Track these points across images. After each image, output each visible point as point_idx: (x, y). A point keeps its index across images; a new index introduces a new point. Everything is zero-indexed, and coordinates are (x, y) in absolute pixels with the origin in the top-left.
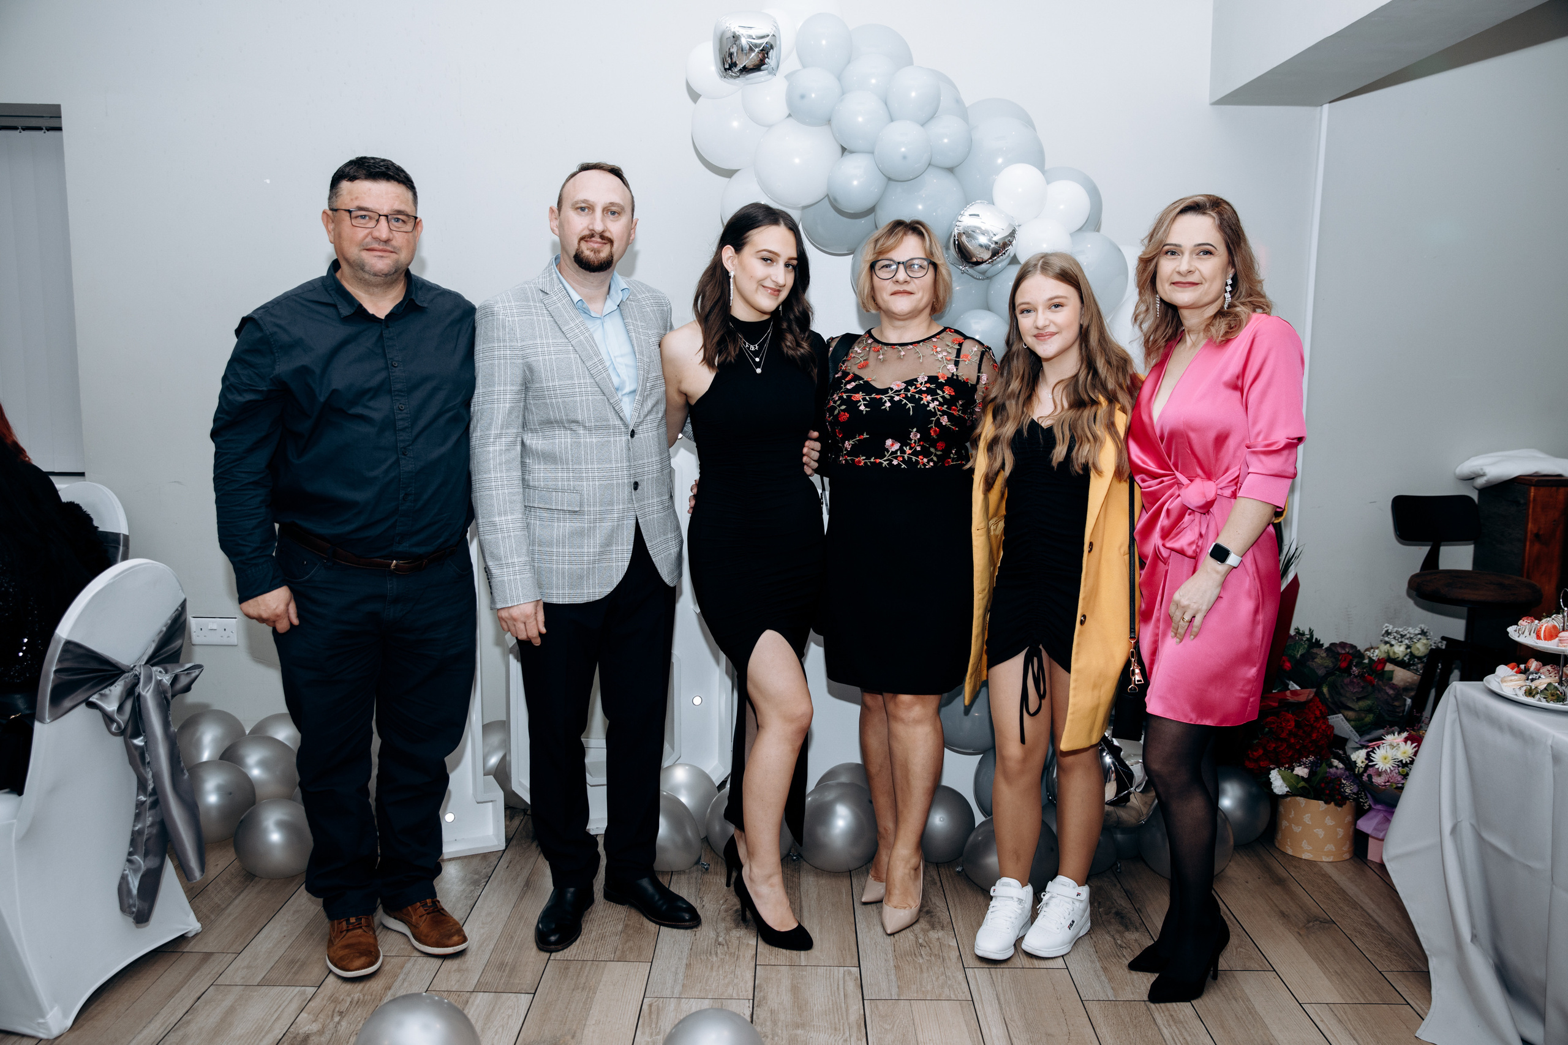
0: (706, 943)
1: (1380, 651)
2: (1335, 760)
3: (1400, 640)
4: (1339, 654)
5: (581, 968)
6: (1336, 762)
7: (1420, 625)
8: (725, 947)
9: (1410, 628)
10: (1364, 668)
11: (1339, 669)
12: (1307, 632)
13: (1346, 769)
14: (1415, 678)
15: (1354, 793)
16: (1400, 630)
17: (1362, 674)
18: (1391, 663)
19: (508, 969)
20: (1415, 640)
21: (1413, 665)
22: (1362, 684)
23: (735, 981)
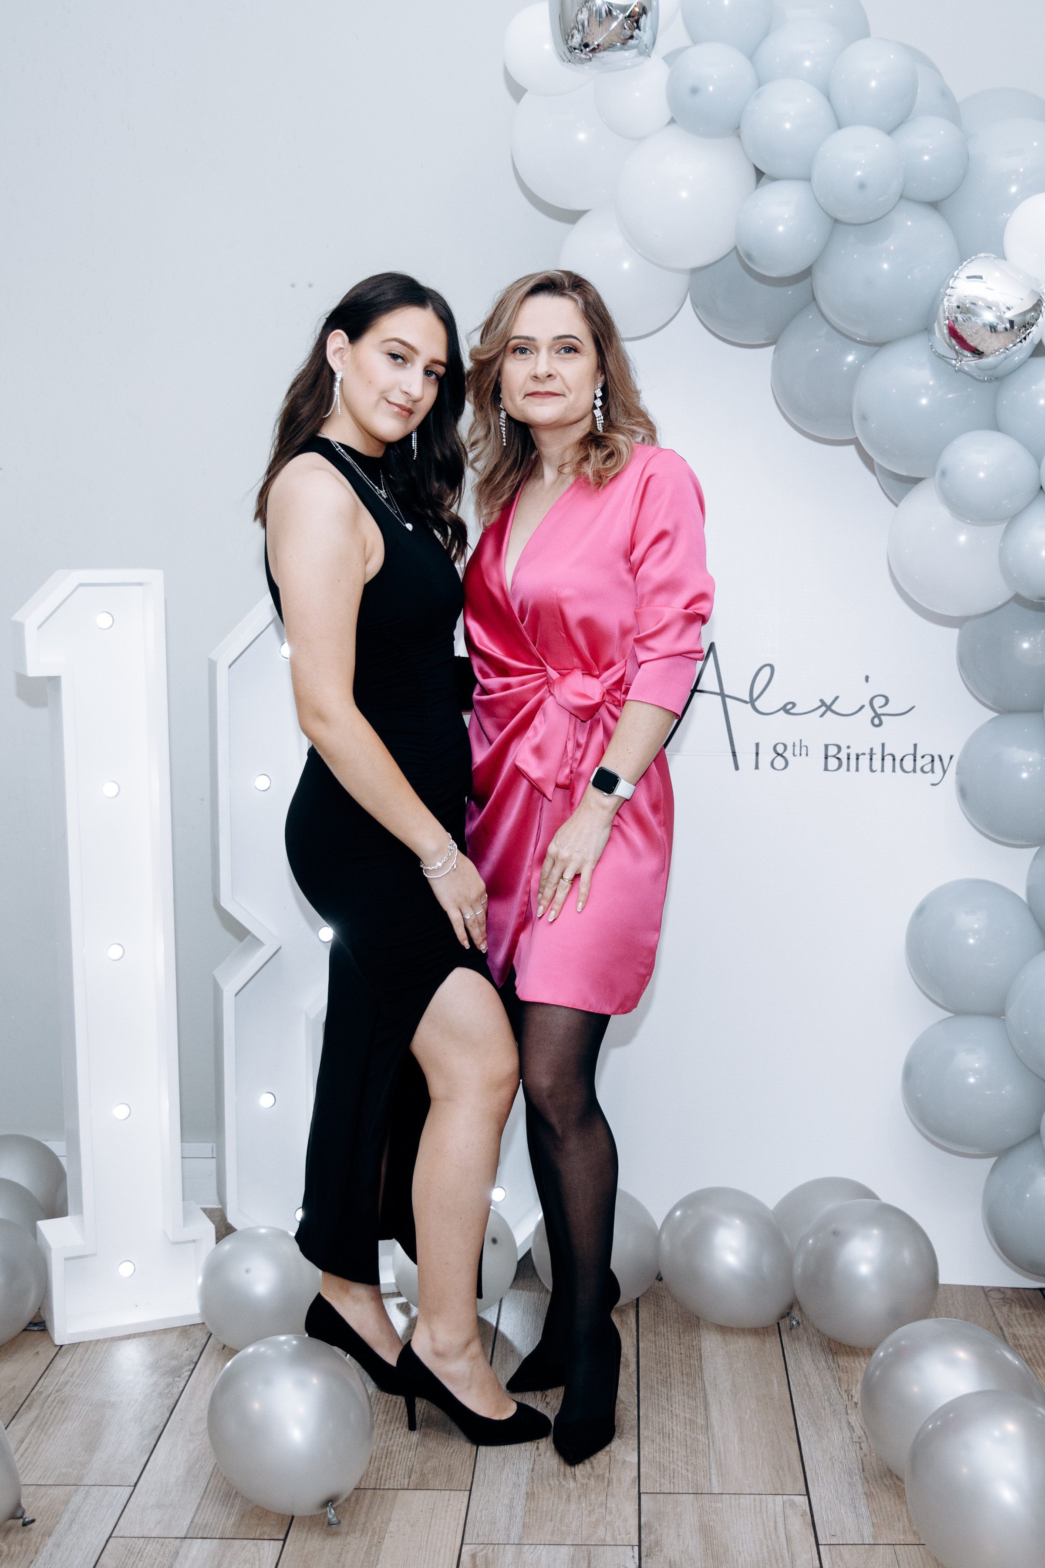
23: (608, 1518)
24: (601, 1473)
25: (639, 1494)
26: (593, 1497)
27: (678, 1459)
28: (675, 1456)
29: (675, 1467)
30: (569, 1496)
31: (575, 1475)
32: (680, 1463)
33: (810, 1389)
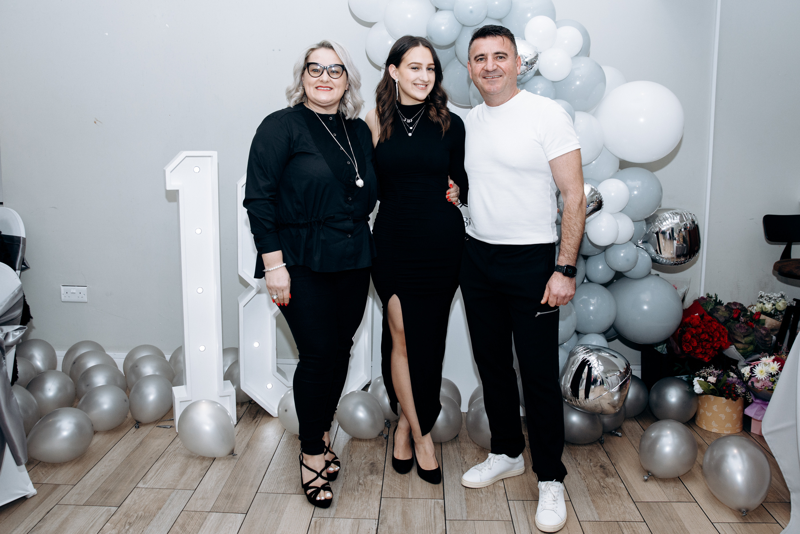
0: (352, 484)
1: (757, 307)
2: (732, 373)
3: (769, 301)
4: (733, 309)
5: (275, 499)
6: (732, 374)
7: (780, 292)
8: (363, 486)
9: (775, 294)
10: (747, 318)
11: (733, 318)
12: (714, 296)
13: (738, 378)
14: (778, 323)
15: (743, 393)
16: (769, 295)
17: (746, 321)
18: (764, 314)
19: (232, 498)
20: (778, 301)
21: (777, 315)
22: (746, 327)
23: (368, 508)
24: (368, 489)
25: (381, 498)
26: (364, 499)
27: (397, 484)
28: (396, 483)
29: (396, 487)
30: (355, 498)
31: (358, 490)
32: (398, 485)
33: (449, 456)
